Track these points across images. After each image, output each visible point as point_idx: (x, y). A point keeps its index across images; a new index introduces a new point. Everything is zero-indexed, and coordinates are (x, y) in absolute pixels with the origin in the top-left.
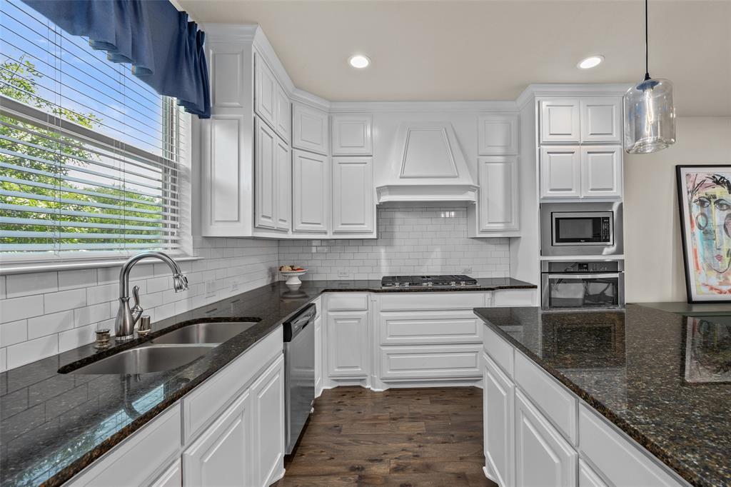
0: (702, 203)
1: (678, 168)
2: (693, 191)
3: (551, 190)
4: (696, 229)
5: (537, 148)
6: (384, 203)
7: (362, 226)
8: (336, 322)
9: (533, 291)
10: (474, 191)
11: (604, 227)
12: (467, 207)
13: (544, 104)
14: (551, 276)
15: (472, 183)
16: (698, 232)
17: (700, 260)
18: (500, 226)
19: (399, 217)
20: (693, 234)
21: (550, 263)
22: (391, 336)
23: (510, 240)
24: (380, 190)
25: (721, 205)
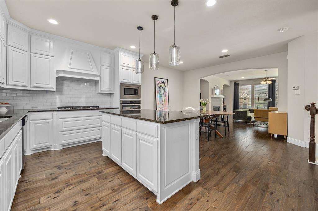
0: (159, 87)
1: (155, 78)
2: (158, 84)
3: (123, 80)
4: (158, 94)
5: (119, 67)
6: (60, 77)
7: (48, 85)
8: (34, 125)
9: (117, 109)
10: (99, 77)
11: (137, 91)
12: (96, 82)
13: (122, 54)
14: (123, 105)
15: (98, 74)
16: (159, 95)
17: (159, 101)
18: (108, 89)
19: (66, 83)
20: (158, 95)
21: (123, 101)
22: (64, 128)
23: (111, 94)
24: (58, 72)
25: (163, 88)
